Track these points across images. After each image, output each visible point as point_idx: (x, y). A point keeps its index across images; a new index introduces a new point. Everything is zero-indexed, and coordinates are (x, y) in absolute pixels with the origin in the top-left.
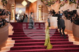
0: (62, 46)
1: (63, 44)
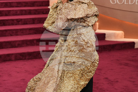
0: (30, 29)
1: (33, 23)
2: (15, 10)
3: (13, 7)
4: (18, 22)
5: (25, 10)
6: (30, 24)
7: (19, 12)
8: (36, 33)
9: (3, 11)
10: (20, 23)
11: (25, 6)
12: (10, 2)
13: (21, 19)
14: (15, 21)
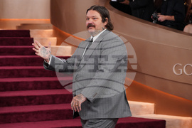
2: (26, 82)
3: (23, 77)
4: (30, 101)
5: (41, 82)
6: (48, 104)
7: (31, 86)
8: (57, 119)
9: (7, 83)
10: (33, 102)
11: (41, 76)
12: (17, 70)
13: (35, 97)
14: (25, 100)
